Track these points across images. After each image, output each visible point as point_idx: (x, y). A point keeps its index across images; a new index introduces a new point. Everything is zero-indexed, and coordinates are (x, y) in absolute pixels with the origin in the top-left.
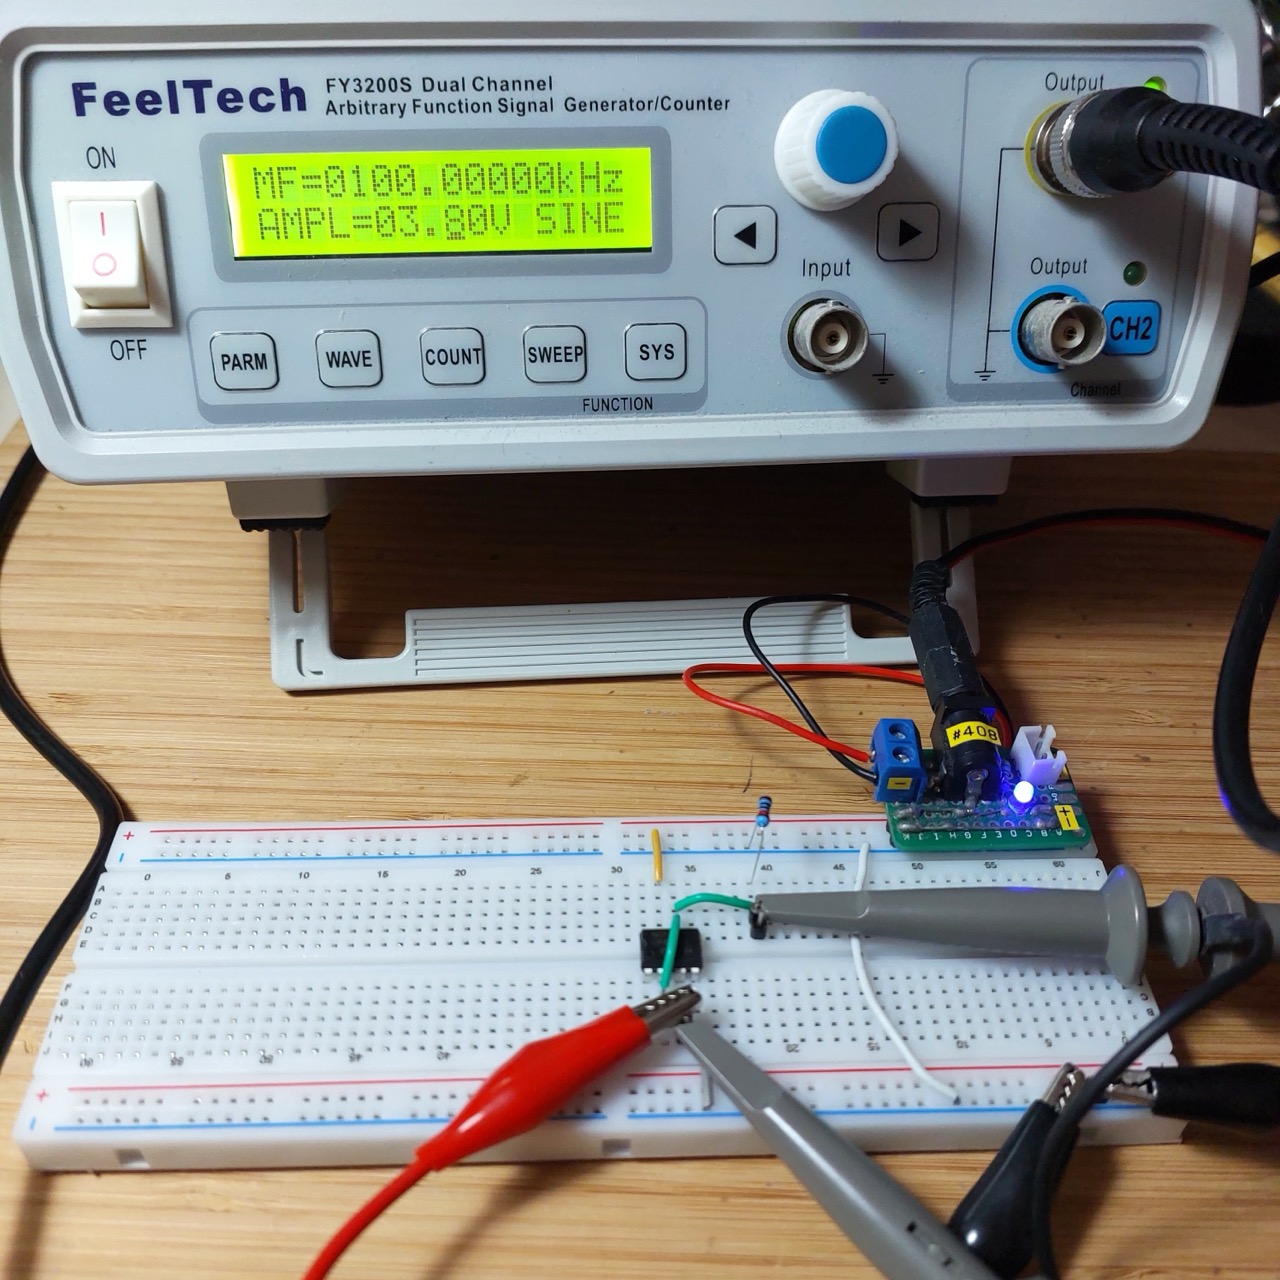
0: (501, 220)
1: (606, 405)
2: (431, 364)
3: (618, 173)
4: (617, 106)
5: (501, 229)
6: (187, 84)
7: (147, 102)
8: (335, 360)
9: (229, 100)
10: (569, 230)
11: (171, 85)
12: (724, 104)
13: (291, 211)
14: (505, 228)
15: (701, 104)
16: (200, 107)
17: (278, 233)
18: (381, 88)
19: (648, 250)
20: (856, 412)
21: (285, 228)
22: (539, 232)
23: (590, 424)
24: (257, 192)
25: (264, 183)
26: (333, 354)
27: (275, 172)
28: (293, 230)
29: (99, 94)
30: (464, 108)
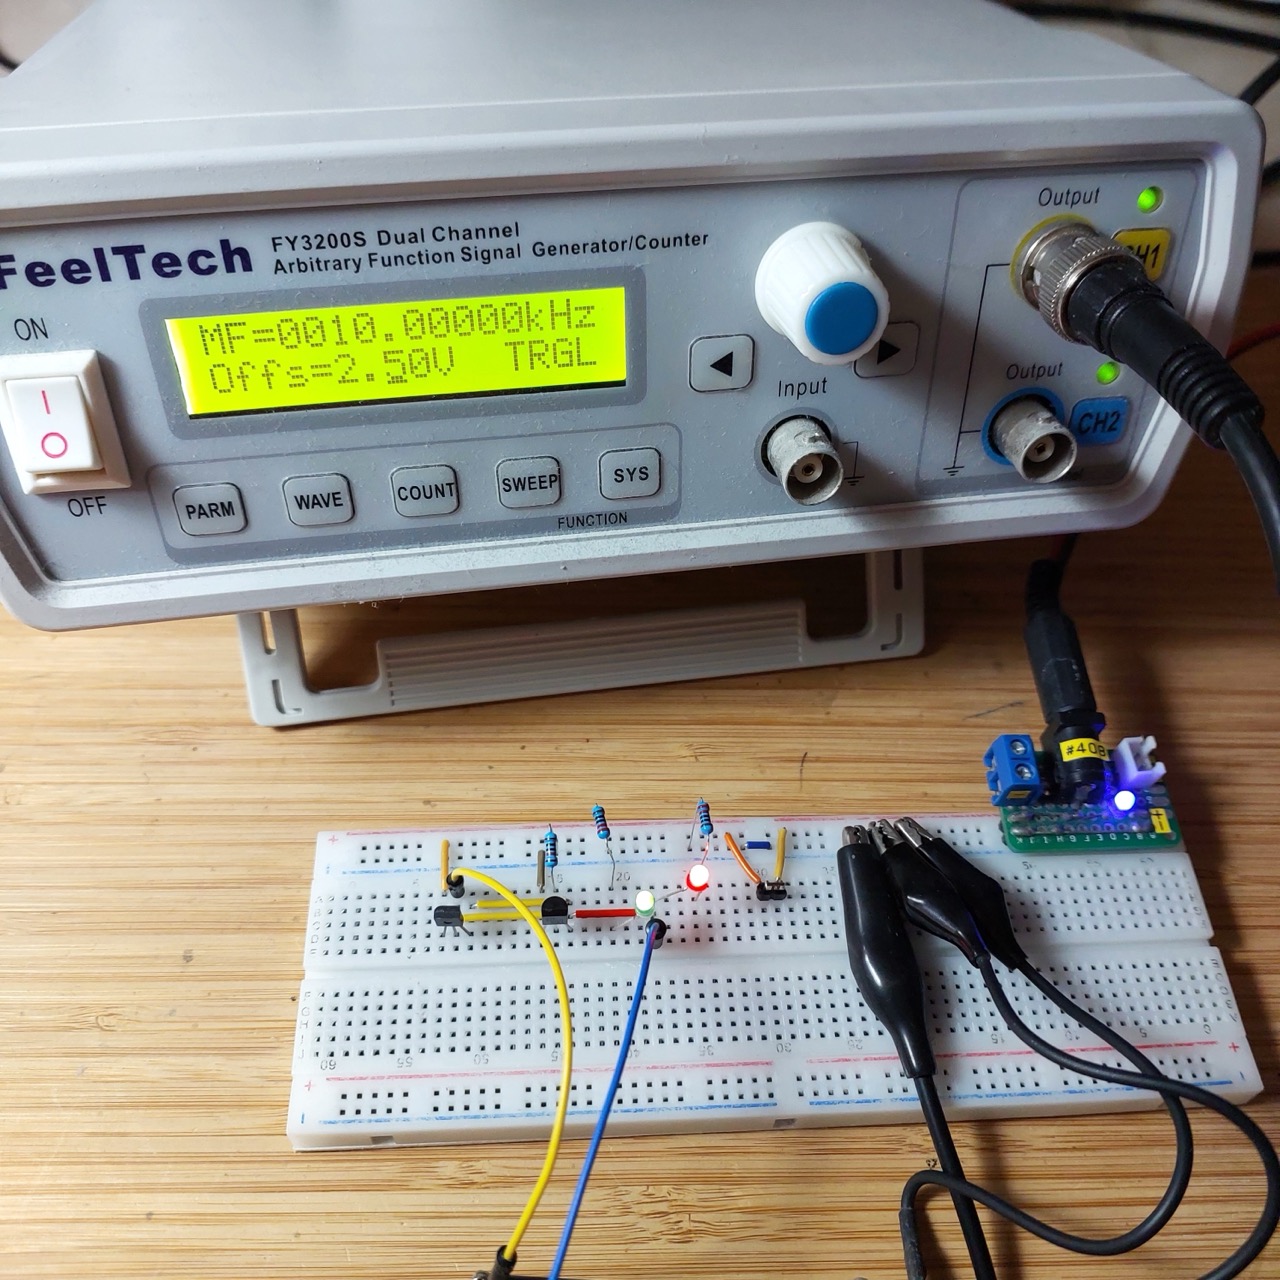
1: (581, 522)
2: (404, 500)
3: (589, 309)
4: (588, 248)
12: (702, 239)
15: (678, 240)
18: (333, 244)
19: (621, 383)
23: (566, 541)
25: (212, 339)
30: (424, 259)
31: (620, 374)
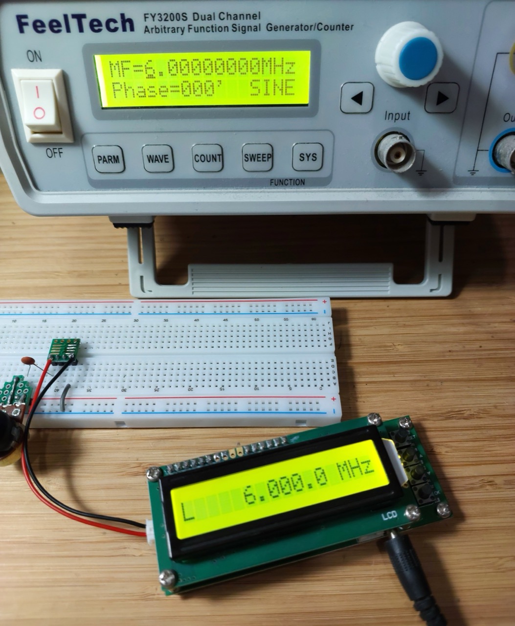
1: (282, 183)
2: (197, 162)
3: (293, 64)
4: (293, 28)
8: (150, 159)
9: (95, 25)
10: (267, 94)
11: (66, 17)
12: (350, 27)
16: (81, 30)
18: (172, 19)
19: (306, 105)
22: (252, 95)
23: (274, 192)
25: (115, 69)
26: (150, 156)
27: (120, 63)
29: (30, 21)
30: (214, 30)
31: (306, 101)
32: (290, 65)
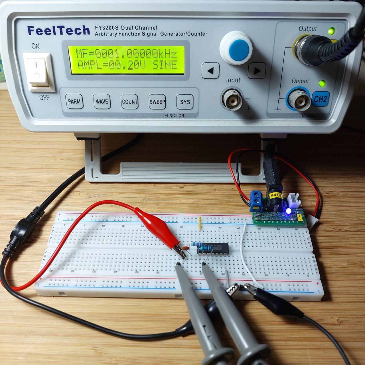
0: (143, 65)
1: (171, 116)
2: (124, 103)
3: (175, 52)
4: (175, 34)
5: (143, 67)
6: (58, 27)
7: (47, 31)
8: (98, 102)
9: (69, 31)
10: (162, 68)
11: (54, 27)
12: (205, 34)
13: (86, 61)
14: (144, 67)
15: (199, 34)
16: (61, 33)
17: (83, 67)
18: (110, 29)
19: (183, 74)
20: (240, 120)
21: (85, 66)
22: (153, 68)
23: (166, 121)
24: (77, 56)
25: (79, 54)
26: (98, 100)
27: (82, 51)
28: (87, 66)
29: (35, 29)
30: (133, 34)
31: (183, 71)
32: (174, 53)
